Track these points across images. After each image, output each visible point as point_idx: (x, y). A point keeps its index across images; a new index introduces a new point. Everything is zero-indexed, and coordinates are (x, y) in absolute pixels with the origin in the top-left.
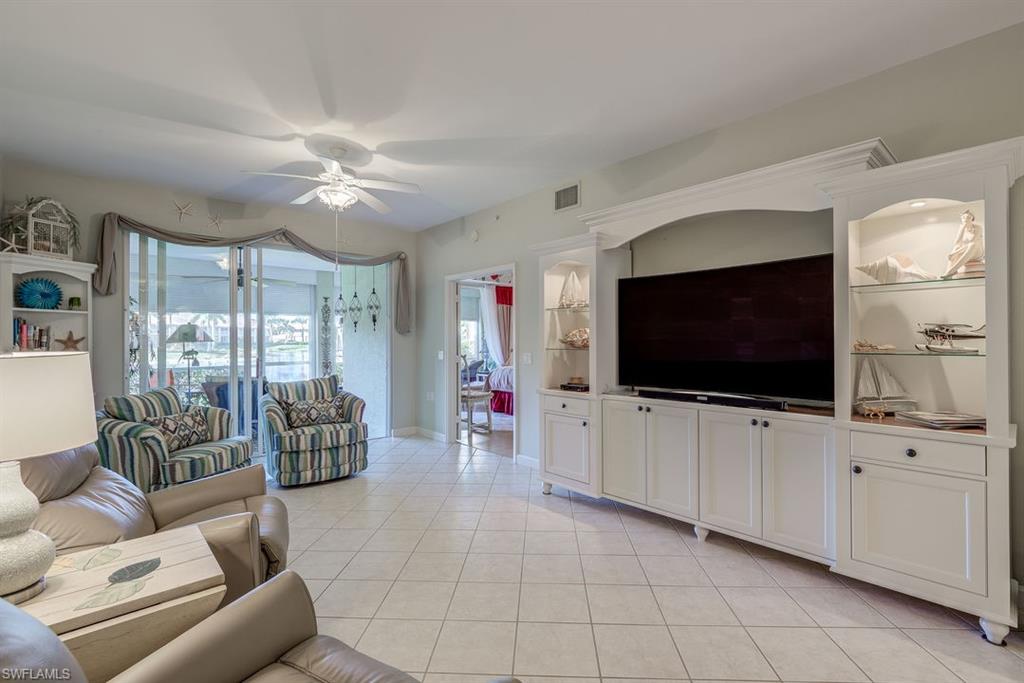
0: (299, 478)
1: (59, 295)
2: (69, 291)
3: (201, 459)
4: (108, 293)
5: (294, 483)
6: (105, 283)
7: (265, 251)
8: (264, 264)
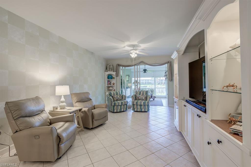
0: (142, 110)
1: (112, 77)
2: (113, 76)
3: (116, 103)
4: (118, 76)
5: (141, 111)
6: (117, 75)
7: (140, 66)
8: (140, 68)
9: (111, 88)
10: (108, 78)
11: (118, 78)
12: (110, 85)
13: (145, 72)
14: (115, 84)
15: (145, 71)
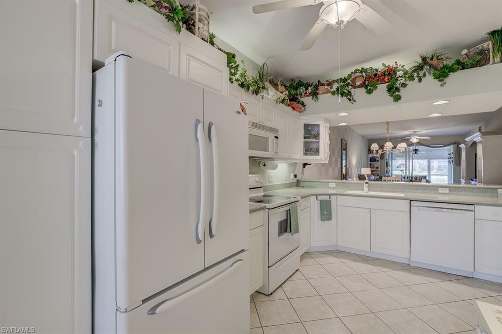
1: (375, 160)
2: (377, 159)
4: (382, 159)
9: (374, 172)
10: (371, 161)
11: (383, 161)
12: (373, 169)
13: (416, 153)
14: (379, 169)
15: (416, 150)
